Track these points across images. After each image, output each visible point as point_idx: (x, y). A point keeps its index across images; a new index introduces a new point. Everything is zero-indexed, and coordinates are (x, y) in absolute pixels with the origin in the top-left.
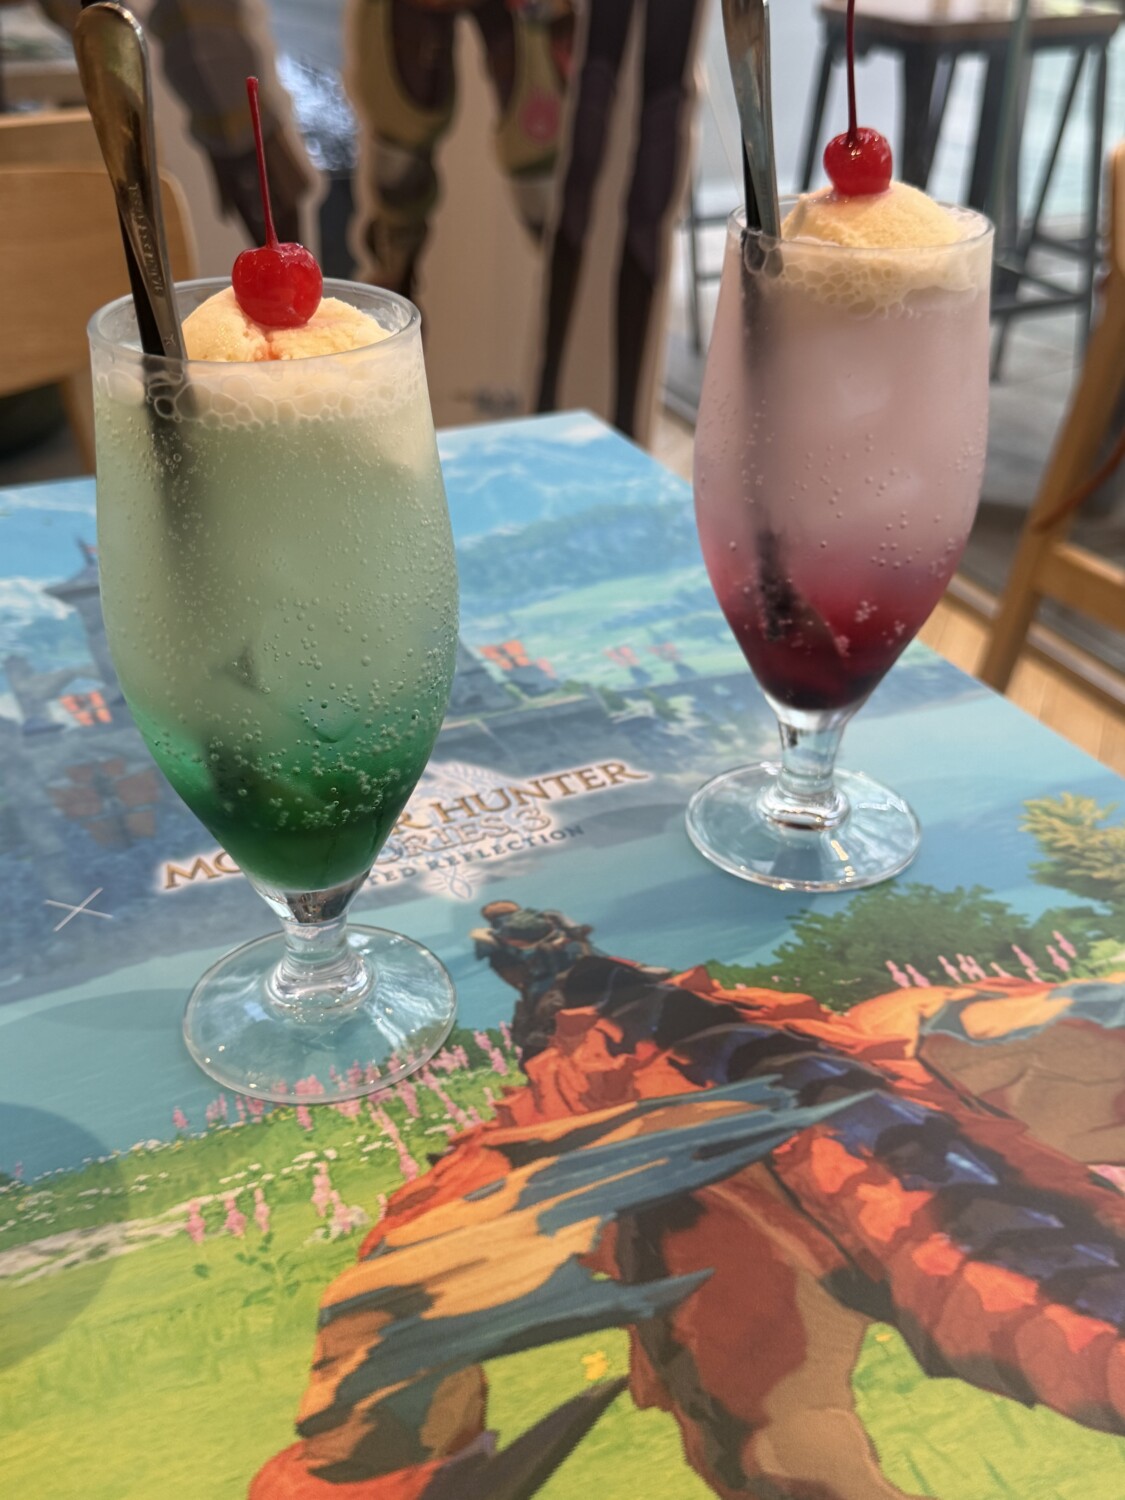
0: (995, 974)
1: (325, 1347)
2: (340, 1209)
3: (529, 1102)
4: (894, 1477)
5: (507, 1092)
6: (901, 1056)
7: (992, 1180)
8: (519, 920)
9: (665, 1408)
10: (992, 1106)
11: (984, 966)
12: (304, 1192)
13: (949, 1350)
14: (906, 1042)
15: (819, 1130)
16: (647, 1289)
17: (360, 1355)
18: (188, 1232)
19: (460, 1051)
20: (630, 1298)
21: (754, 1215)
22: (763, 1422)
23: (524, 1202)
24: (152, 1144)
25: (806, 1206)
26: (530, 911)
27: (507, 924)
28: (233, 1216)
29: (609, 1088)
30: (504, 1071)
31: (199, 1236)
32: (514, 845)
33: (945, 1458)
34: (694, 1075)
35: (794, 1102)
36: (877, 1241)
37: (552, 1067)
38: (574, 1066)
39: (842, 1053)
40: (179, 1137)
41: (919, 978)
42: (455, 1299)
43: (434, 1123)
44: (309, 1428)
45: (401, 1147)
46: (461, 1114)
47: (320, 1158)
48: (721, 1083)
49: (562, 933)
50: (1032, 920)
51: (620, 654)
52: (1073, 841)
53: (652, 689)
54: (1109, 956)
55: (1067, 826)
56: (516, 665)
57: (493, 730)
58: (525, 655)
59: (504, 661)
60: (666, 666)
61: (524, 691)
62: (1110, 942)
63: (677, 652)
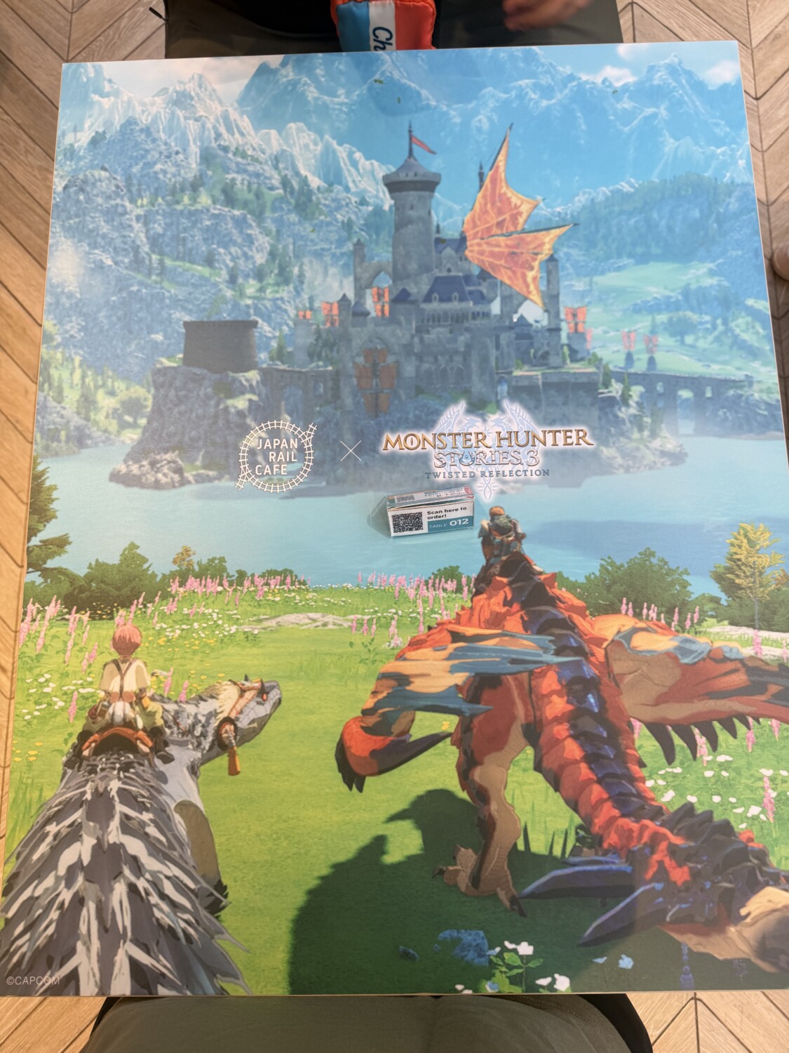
0: (659, 620)
1: (376, 687)
2: (396, 637)
3: (468, 615)
4: (507, 796)
5: (463, 608)
6: (599, 645)
7: (596, 710)
8: (502, 520)
9: (458, 748)
10: (616, 680)
11: (658, 614)
12: (388, 626)
13: (545, 764)
14: (606, 640)
15: (554, 667)
16: (471, 706)
17: (385, 694)
18: (351, 627)
19: (455, 582)
20: (466, 707)
21: (515, 693)
22: (481, 763)
23: (449, 658)
24: (350, 585)
25: (533, 696)
26: (508, 517)
27: (496, 521)
28: (365, 626)
29: (496, 621)
30: (465, 599)
31: (354, 631)
33: (523, 796)
34: (526, 626)
35: (552, 652)
36: (546, 718)
37: (482, 603)
38: (489, 605)
39: (581, 637)
40: (358, 586)
41: (631, 612)
42: (418, 686)
43: (435, 613)
44: (365, 712)
45: (421, 619)
46: (445, 612)
47: (396, 613)
48: (533, 634)
49: (514, 534)
50: (693, 597)
51: (629, 337)
52: (742, 557)
53: (629, 375)
54: (708, 627)
55: (747, 546)
56: (576, 331)
57: (543, 383)
58: (584, 322)
59: (572, 325)
60: (645, 357)
61: (570, 356)
62: (714, 620)
63: (656, 346)
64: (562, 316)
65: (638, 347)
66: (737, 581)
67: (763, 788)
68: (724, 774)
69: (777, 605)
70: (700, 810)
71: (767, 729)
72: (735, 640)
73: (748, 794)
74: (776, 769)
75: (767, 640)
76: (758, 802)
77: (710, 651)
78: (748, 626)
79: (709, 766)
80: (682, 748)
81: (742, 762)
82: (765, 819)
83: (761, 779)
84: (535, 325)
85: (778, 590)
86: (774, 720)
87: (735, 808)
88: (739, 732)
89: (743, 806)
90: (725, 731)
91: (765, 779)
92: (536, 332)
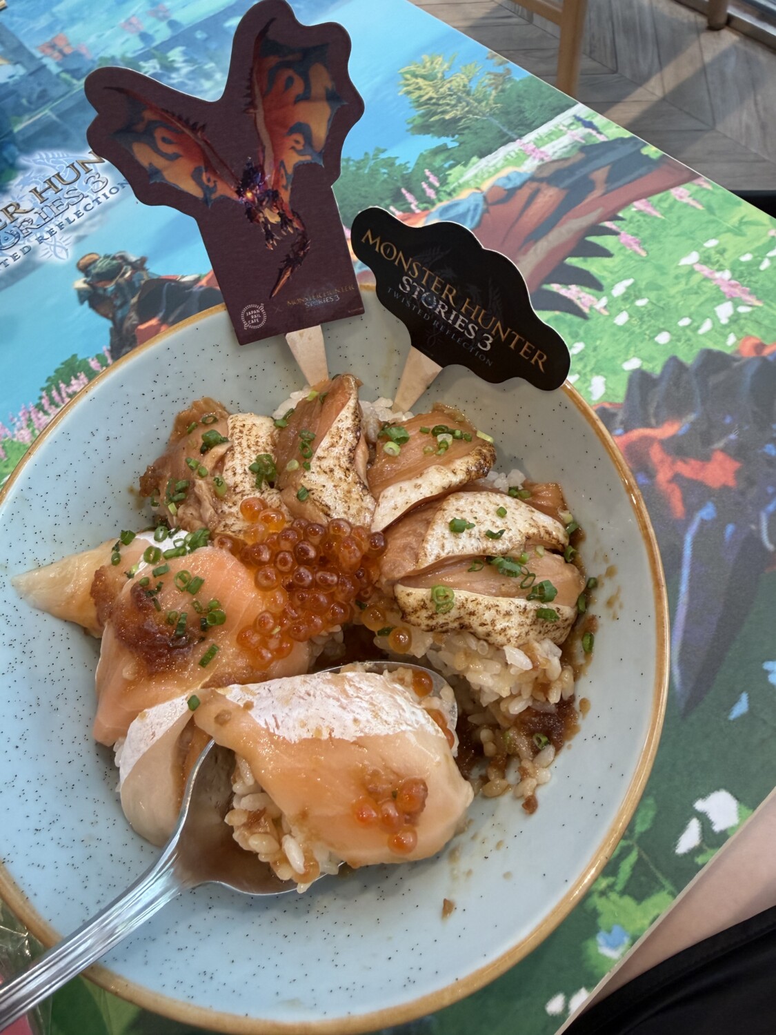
8: (101, 265)
19: (82, 375)
26: (106, 257)
27: (94, 271)
32: (88, 208)
49: (129, 267)
50: (411, 165)
51: (130, 24)
52: (431, 94)
53: (156, 48)
54: (458, 179)
55: (427, 83)
56: (64, 55)
57: (58, 116)
58: (68, 45)
59: (56, 54)
60: (163, 26)
61: (74, 77)
62: (459, 168)
63: (167, 11)
64: (38, 55)
65: (148, 25)
66: (447, 117)
67: (706, 279)
68: (640, 303)
69: (516, 104)
70: (656, 368)
71: (638, 217)
72: (503, 167)
73: (695, 301)
74: (697, 247)
75: (541, 139)
76: (719, 298)
77: (485, 198)
78: (504, 144)
79: (614, 310)
80: (556, 319)
81: (648, 274)
82: (749, 309)
83: (692, 272)
84: (11, 81)
85: (503, 91)
86: (636, 203)
87: (698, 328)
88: (609, 247)
89: (705, 318)
90: (590, 259)
91: (697, 267)
92: (17, 83)
